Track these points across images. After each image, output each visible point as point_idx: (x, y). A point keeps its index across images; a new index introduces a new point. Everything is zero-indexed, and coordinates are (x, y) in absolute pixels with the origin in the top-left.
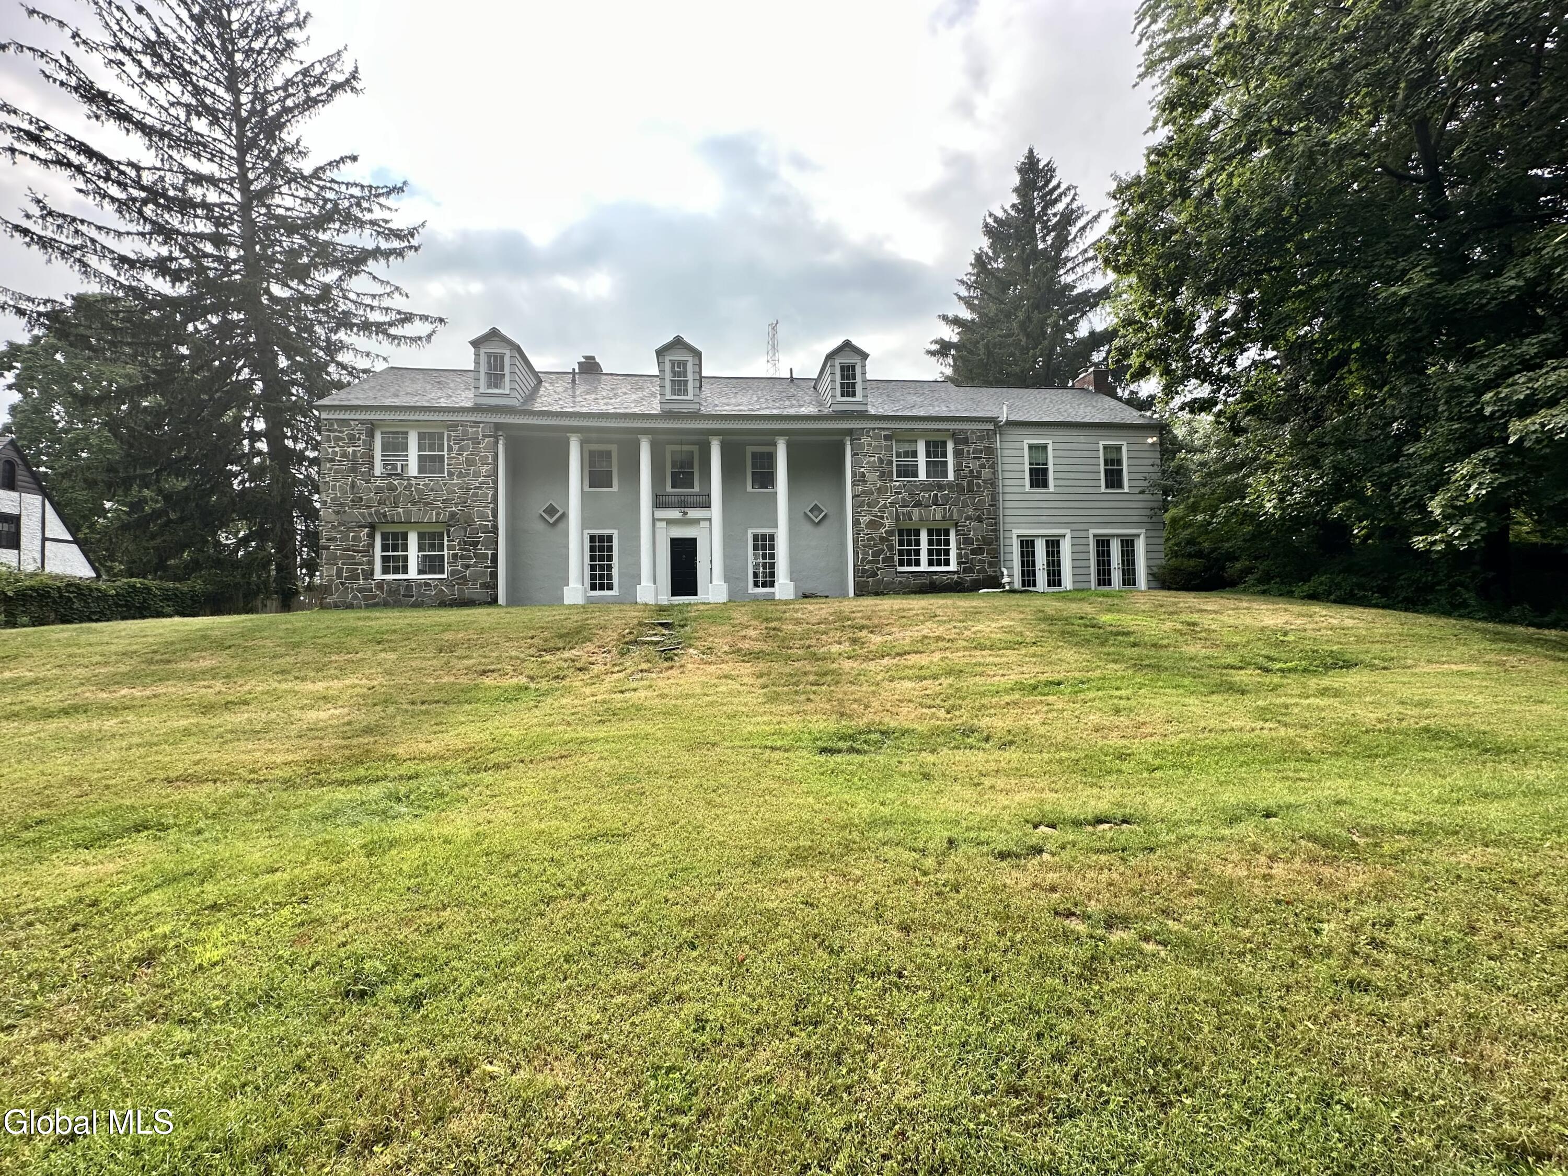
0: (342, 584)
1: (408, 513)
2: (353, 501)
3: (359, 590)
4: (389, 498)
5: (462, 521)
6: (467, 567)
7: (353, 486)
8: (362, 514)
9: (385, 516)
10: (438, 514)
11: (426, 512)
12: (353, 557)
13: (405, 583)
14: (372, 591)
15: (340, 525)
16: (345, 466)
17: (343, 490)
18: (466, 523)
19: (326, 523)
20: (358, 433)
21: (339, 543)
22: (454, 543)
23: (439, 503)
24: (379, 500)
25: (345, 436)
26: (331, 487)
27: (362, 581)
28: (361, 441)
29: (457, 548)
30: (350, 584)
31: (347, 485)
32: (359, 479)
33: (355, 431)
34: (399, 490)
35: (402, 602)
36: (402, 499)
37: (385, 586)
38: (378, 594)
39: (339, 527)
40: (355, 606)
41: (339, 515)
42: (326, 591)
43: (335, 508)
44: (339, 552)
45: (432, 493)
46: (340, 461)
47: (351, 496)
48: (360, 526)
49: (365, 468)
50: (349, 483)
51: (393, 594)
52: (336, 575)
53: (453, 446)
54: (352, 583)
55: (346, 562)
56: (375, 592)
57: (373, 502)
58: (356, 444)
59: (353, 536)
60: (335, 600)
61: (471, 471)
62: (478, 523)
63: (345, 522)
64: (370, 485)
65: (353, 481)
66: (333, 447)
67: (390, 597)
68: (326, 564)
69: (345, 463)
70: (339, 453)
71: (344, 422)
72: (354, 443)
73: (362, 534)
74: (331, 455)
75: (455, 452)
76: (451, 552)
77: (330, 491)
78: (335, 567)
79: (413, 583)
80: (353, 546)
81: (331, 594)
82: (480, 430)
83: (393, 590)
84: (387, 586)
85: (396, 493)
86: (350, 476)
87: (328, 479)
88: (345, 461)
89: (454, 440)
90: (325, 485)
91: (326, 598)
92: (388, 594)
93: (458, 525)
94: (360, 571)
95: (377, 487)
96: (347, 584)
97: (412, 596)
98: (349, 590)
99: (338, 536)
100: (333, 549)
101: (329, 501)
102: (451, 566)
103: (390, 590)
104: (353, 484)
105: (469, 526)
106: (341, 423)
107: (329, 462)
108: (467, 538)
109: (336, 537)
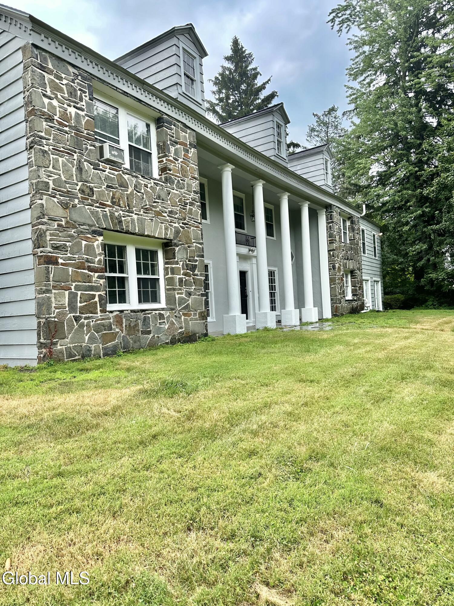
3: (98, 329)
4: (122, 196)
5: (184, 240)
6: (190, 294)
7: (80, 169)
8: (96, 215)
9: (120, 222)
10: (166, 229)
11: (157, 224)
12: (88, 279)
13: (142, 315)
14: (111, 329)
15: (69, 226)
16: (67, 135)
17: (67, 171)
18: (187, 243)
19: (50, 219)
20: (80, 90)
21: (69, 255)
22: (178, 266)
23: (165, 215)
24: (113, 198)
25: (64, 87)
26: (52, 162)
27: (99, 314)
28: (84, 103)
29: (182, 272)
30: (86, 318)
31: (72, 163)
32: (86, 161)
33: (76, 85)
34: (130, 190)
35: (142, 341)
36: (135, 202)
37: (124, 320)
38: (118, 332)
39: (68, 229)
40: (93, 352)
41: (68, 210)
42: (56, 331)
43: (62, 198)
44: (70, 269)
45: (160, 201)
46: (60, 124)
47: (80, 184)
48: (94, 232)
49: (91, 146)
50: (75, 162)
51: (132, 332)
52: (69, 305)
53: (170, 146)
54: (88, 318)
55: (80, 286)
56: (114, 330)
57: (105, 199)
58: (78, 106)
59: (85, 245)
60: (69, 345)
61: (186, 183)
62: (195, 244)
63: (75, 222)
64: (99, 172)
65: (79, 161)
66: (50, 98)
67: (129, 335)
68: (54, 287)
69: (67, 129)
70: (58, 109)
71: (62, 64)
72: (75, 102)
73: (95, 244)
74: (48, 110)
75: (172, 155)
76: (178, 277)
77: (51, 169)
78: (67, 293)
79: (149, 315)
80: (88, 261)
81: (62, 336)
82: (187, 135)
83: (132, 325)
84: (126, 320)
85: (128, 193)
86: (75, 152)
87: (46, 148)
88: (66, 126)
89: (171, 140)
90: (44, 156)
91: (56, 344)
92: (128, 331)
93: (181, 244)
94: (97, 299)
95: (107, 178)
96: (83, 320)
97: (149, 332)
98: (85, 328)
99: (68, 244)
100: (62, 264)
101: (51, 185)
102: (178, 294)
103: (130, 325)
104: (79, 166)
105: (189, 247)
106: (56, 62)
107: (46, 120)
108: (189, 261)
109: (65, 245)
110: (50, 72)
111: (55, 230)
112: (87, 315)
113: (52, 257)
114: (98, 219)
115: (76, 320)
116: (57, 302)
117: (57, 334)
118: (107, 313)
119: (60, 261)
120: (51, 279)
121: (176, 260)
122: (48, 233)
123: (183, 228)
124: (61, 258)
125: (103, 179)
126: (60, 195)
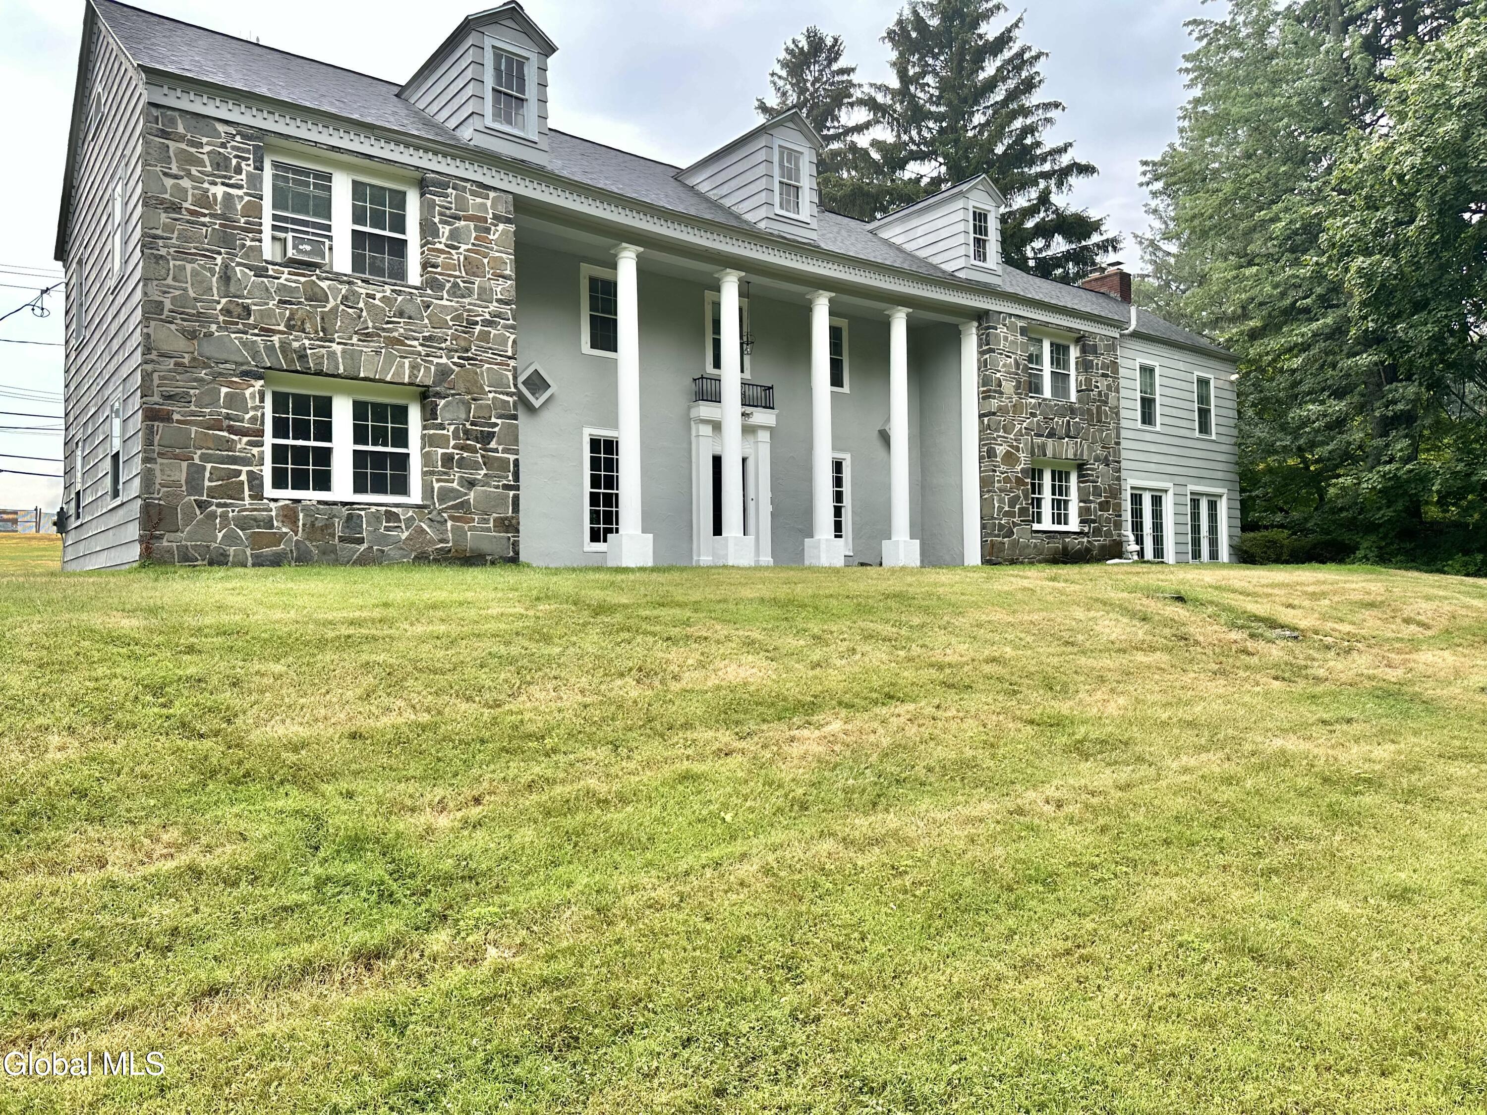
0: (201, 505)
1: (352, 356)
2: (226, 311)
3: (243, 524)
4: (310, 316)
5: (461, 387)
6: (472, 484)
7: (226, 277)
8: (251, 347)
9: (303, 357)
10: (414, 367)
11: (390, 359)
12: (230, 445)
13: (345, 511)
14: (272, 527)
15: (195, 364)
16: (205, 229)
17: (201, 282)
18: (468, 393)
19: (162, 355)
20: (236, 157)
21: (193, 408)
22: (445, 432)
23: (415, 343)
24: (289, 319)
25: (205, 157)
26: (171, 272)
27: (247, 501)
28: (243, 176)
29: (452, 443)
30: (219, 505)
31: (212, 272)
32: (239, 264)
33: (229, 150)
34: (332, 303)
35: (339, 553)
36: (339, 324)
37: (301, 516)
38: (286, 534)
39: (194, 370)
40: (231, 559)
41: (195, 342)
42: (160, 520)
43: (185, 323)
44: (194, 429)
45: (402, 320)
46: (192, 213)
47: (224, 301)
48: (245, 374)
49: (253, 240)
50: (217, 269)
51: (318, 535)
52: (186, 483)
53: (440, 226)
54: (225, 505)
55: (211, 455)
56: (278, 528)
57: (274, 321)
58: (231, 182)
59: (227, 394)
60: (184, 543)
61: (476, 286)
62: (491, 395)
63: (208, 358)
64: (265, 280)
65: (226, 266)
66: (176, 177)
67: (311, 541)
68: (160, 455)
69: (207, 219)
70: (190, 193)
71: (202, 123)
72: (225, 177)
73: (248, 393)
74: (171, 195)
75: (443, 240)
76: (440, 451)
77: (169, 281)
78: (184, 464)
79: (363, 513)
80: (228, 417)
81: (174, 528)
82: (489, 203)
83: (318, 524)
84: (305, 516)
85: (326, 309)
86: (220, 253)
87: (163, 252)
88: (205, 215)
89: (441, 214)
90: (157, 263)
91: (160, 537)
92: (309, 533)
93: (453, 395)
94: (243, 477)
95: (282, 288)
96: (214, 508)
97: (361, 541)
98: (218, 521)
99: (192, 392)
100: (178, 421)
101: (168, 305)
102: (438, 481)
103: (313, 525)
104: (225, 273)
105: (474, 400)
106: (193, 122)
107: (166, 210)
108: (472, 425)
109: (188, 393)
110: (181, 138)
111: (170, 371)
112: (222, 501)
113: (159, 410)
114: (255, 354)
115: (199, 507)
116: (165, 477)
117: (162, 524)
118: (265, 501)
119: (176, 417)
120: (156, 443)
121: (439, 421)
122: (156, 375)
123: (462, 366)
124: (179, 413)
125: (272, 290)
126: (183, 320)
